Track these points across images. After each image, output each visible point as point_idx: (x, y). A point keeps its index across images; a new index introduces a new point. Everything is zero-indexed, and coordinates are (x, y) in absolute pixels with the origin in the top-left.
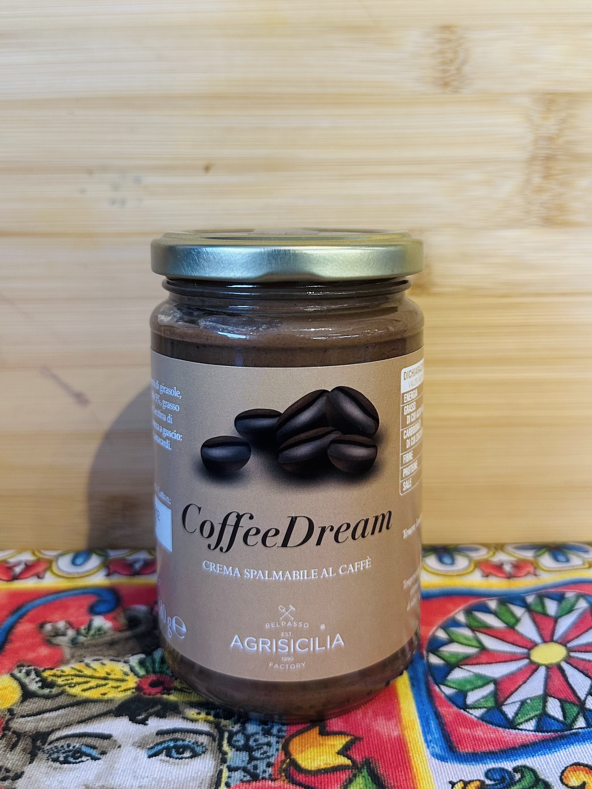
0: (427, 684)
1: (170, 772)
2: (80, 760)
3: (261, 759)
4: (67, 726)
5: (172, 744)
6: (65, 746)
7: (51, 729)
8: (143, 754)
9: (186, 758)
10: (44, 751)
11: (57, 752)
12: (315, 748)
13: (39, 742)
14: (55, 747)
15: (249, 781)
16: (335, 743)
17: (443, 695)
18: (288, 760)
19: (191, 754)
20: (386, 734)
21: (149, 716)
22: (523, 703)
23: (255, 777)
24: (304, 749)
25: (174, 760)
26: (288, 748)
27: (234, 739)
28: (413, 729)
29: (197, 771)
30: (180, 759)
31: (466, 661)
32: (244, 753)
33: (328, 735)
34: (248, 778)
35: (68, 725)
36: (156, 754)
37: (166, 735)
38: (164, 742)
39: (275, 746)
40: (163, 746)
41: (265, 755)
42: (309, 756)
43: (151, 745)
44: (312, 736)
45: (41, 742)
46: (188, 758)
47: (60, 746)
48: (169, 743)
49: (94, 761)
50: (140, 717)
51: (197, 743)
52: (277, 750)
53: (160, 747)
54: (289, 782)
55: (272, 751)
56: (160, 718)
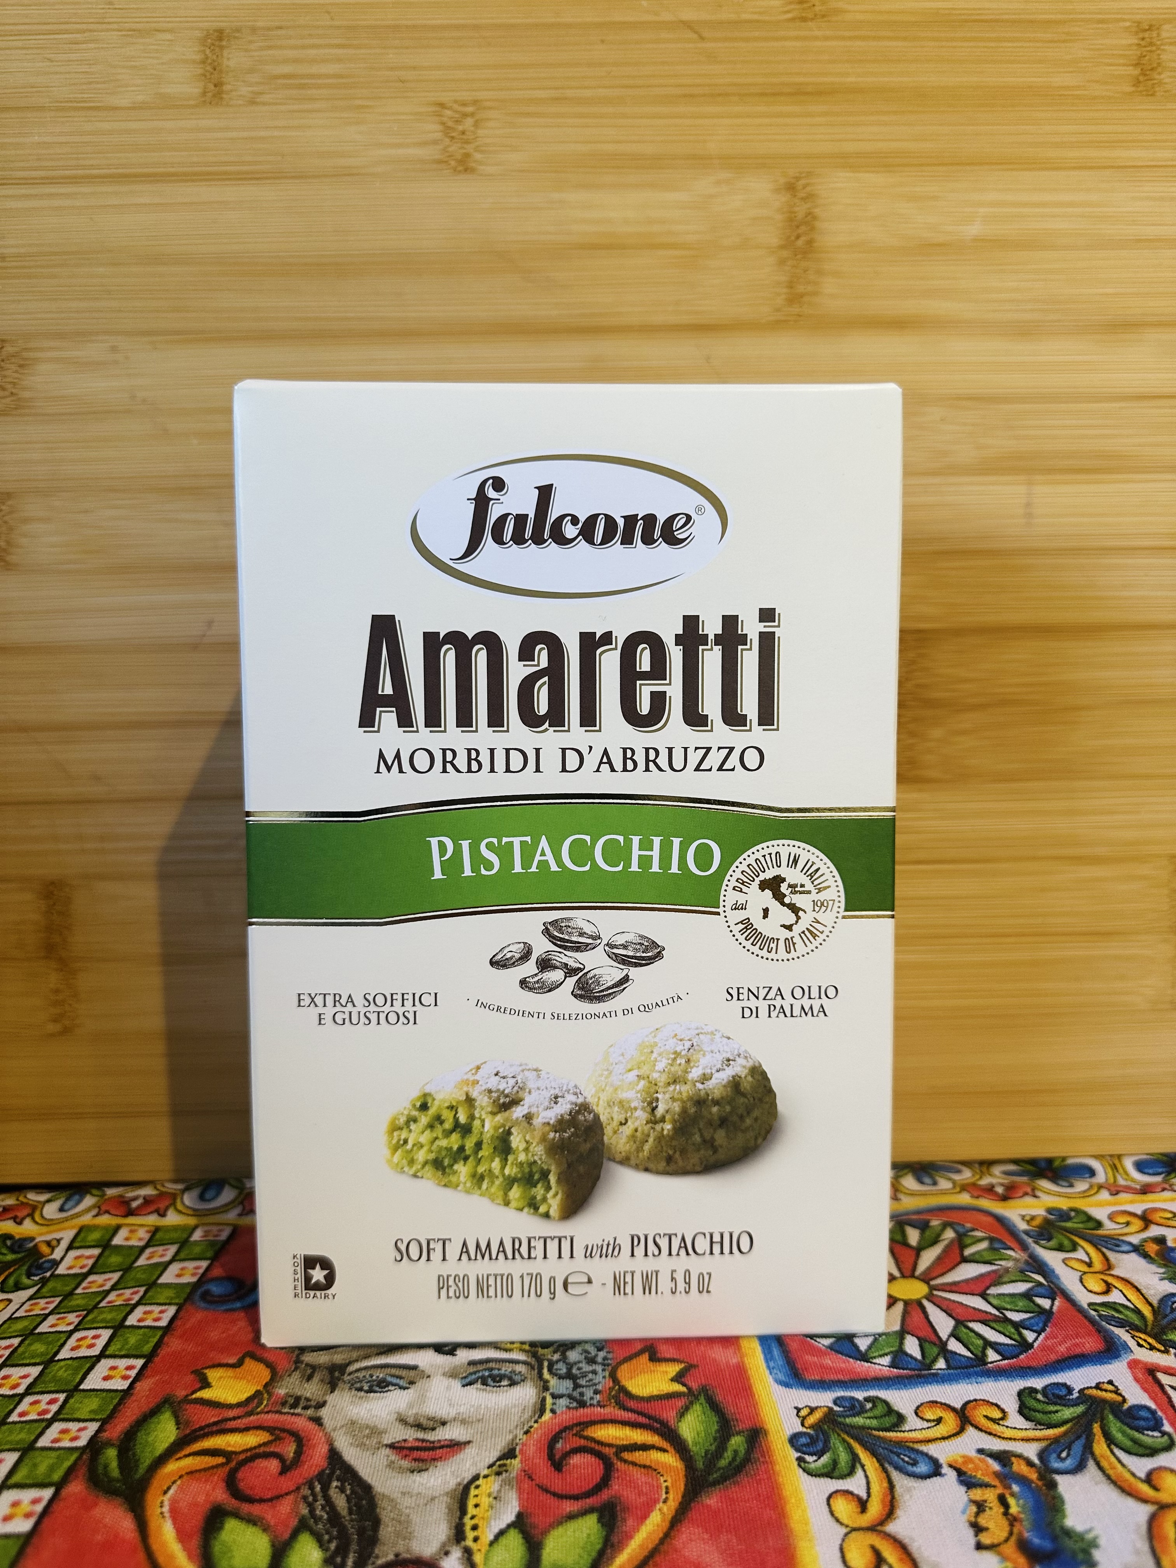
1: (486, 1399)
3: (587, 1386)
4: (364, 1357)
5: (487, 1374)
6: (367, 1377)
7: (347, 1361)
8: (455, 1383)
9: (503, 1386)
10: (344, 1381)
11: (359, 1382)
12: (646, 1374)
13: (337, 1373)
14: (357, 1377)
15: (576, 1408)
16: (668, 1370)
18: (617, 1387)
19: (509, 1382)
20: (724, 1361)
21: (458, 1347)
23: (582, 1404)
24: (633, 1375)
25: (490, 1389)
26: (616, 1374)
27: (555, 1368)
29: (516, 1398)
30: (496, 1387)
32: (568, 1381)
33: (659, 1362)
34: (575, 1404)
35: (367, 1356)
36: (470, 1384)
37: (480, 1366)
38: (479, 1371)
39: (601, 1374)
40: (477, 1375)
41: (591, 1383)
42: (641, 1383)
44: (642, 1363)
45: (339, 1373)
46: (506, 1386)
47: (363, 1376)
48: (484, 1373)
49: (402, 1390)
50: (447, 1348)
51: (514, 1372)
52: (604, 1377)
53: (474, 1377)
54: (620, 1408)
56: (470, 1348)
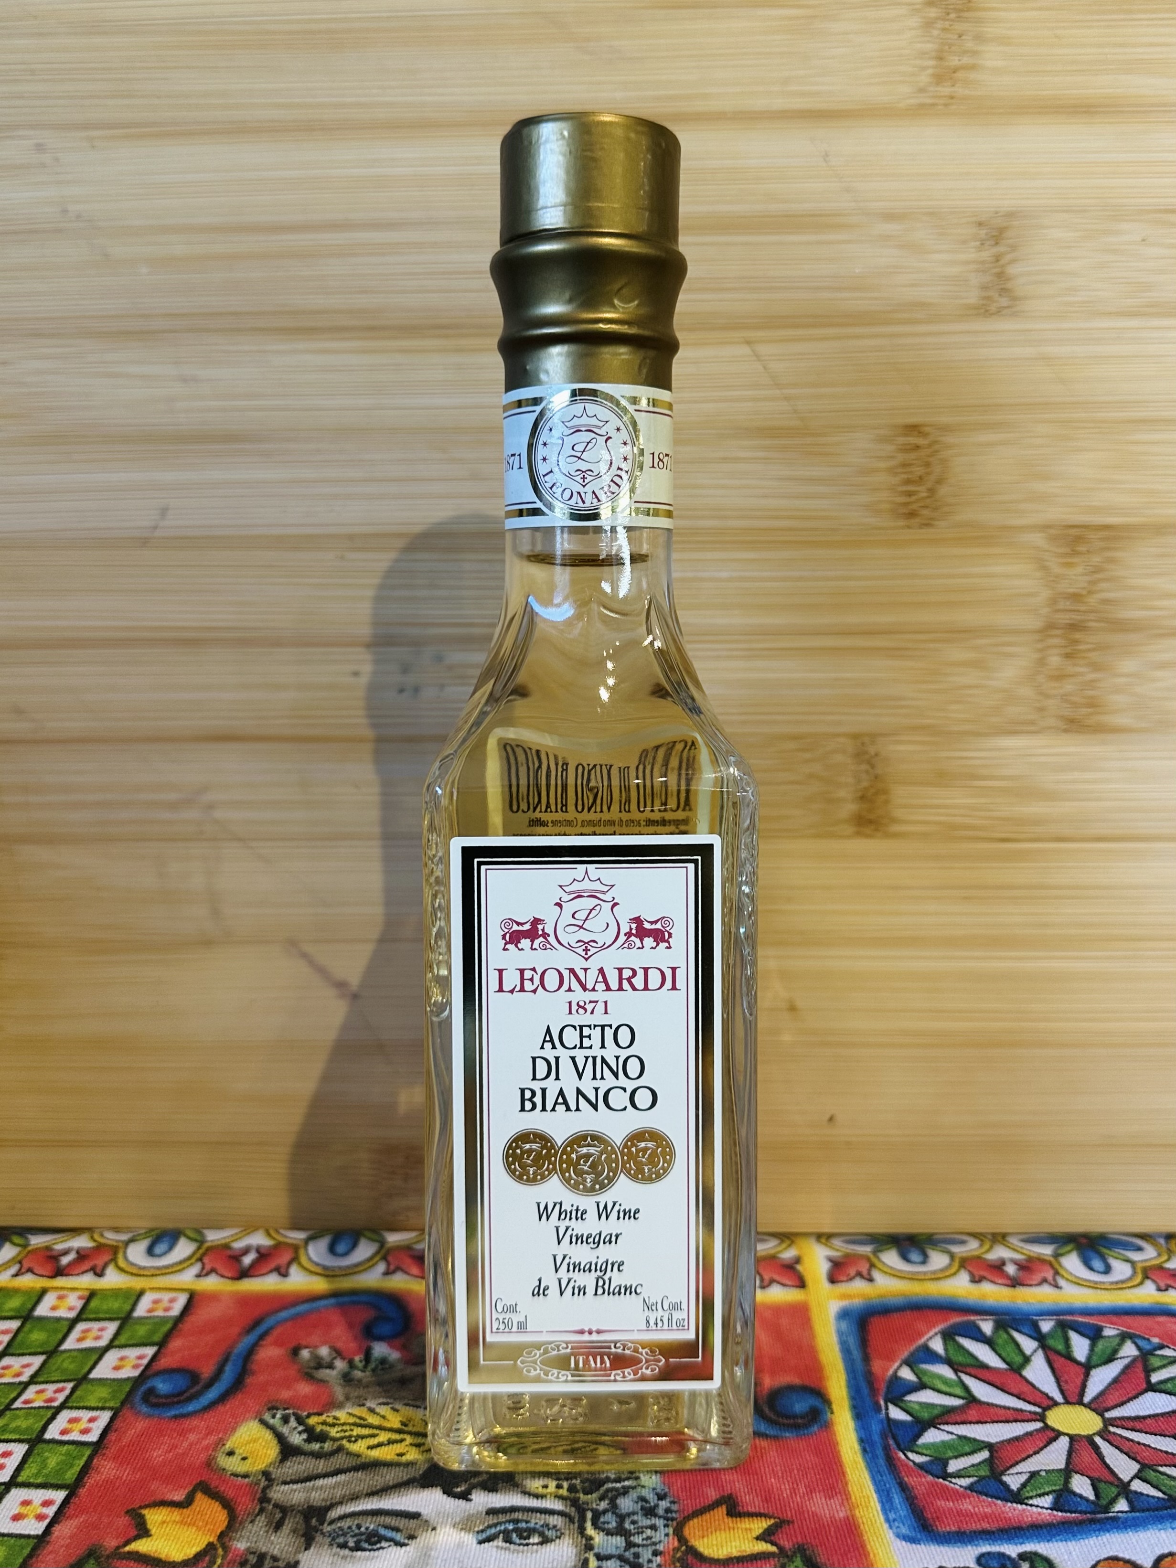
0: (886, 1448)
1: (512, 1562)
2: (378, 1546)
3: (643, 1546)
4: (352, 1499)
5: (511, 1527)
6: (354, 1528)
7: (328, 1503)
8: (470, 1539)
9: (533, 1544)
10: (323, 1533)
11: (342, 1535)
12: (723, 1532)
13: (314, 1520)
14: (339, 1528)
16: (752, 1526)
17: (911, 1464)
18: (684, 1548)
19: (541, 1539)
20: (828, 1516)
21: (473, 1488)
22: (1033, 1475)
24: (706, 1533)
25: (517, 1547)
26: (682, 1532)
27: (602, 1520)
28: (867, 1507)
29: (551, 1560)
30: (524, 1545)
31: (946, 1418)
32: (619, 1538)
33: (740, 1517)
35: (355, 1497)
36: (489, 1540)
37: (500, 1516)
38: (500, 1523)
39: (662, 1531)
40: (498, 1529)
41: (649, 1542)
42: (715, 1542)
43: (481, 1528)
44: (717, 1518)
45: (317, 1521)
46: (537, 1544)
47: (346, 1527)
48: (507, 1525)
49: (399, 1548)
50: (459, 1490)
51: (547, 1525)
52: (667, 1535)
53: (493, 1531)
55: (658, 1536)
56: (489, 1491)
